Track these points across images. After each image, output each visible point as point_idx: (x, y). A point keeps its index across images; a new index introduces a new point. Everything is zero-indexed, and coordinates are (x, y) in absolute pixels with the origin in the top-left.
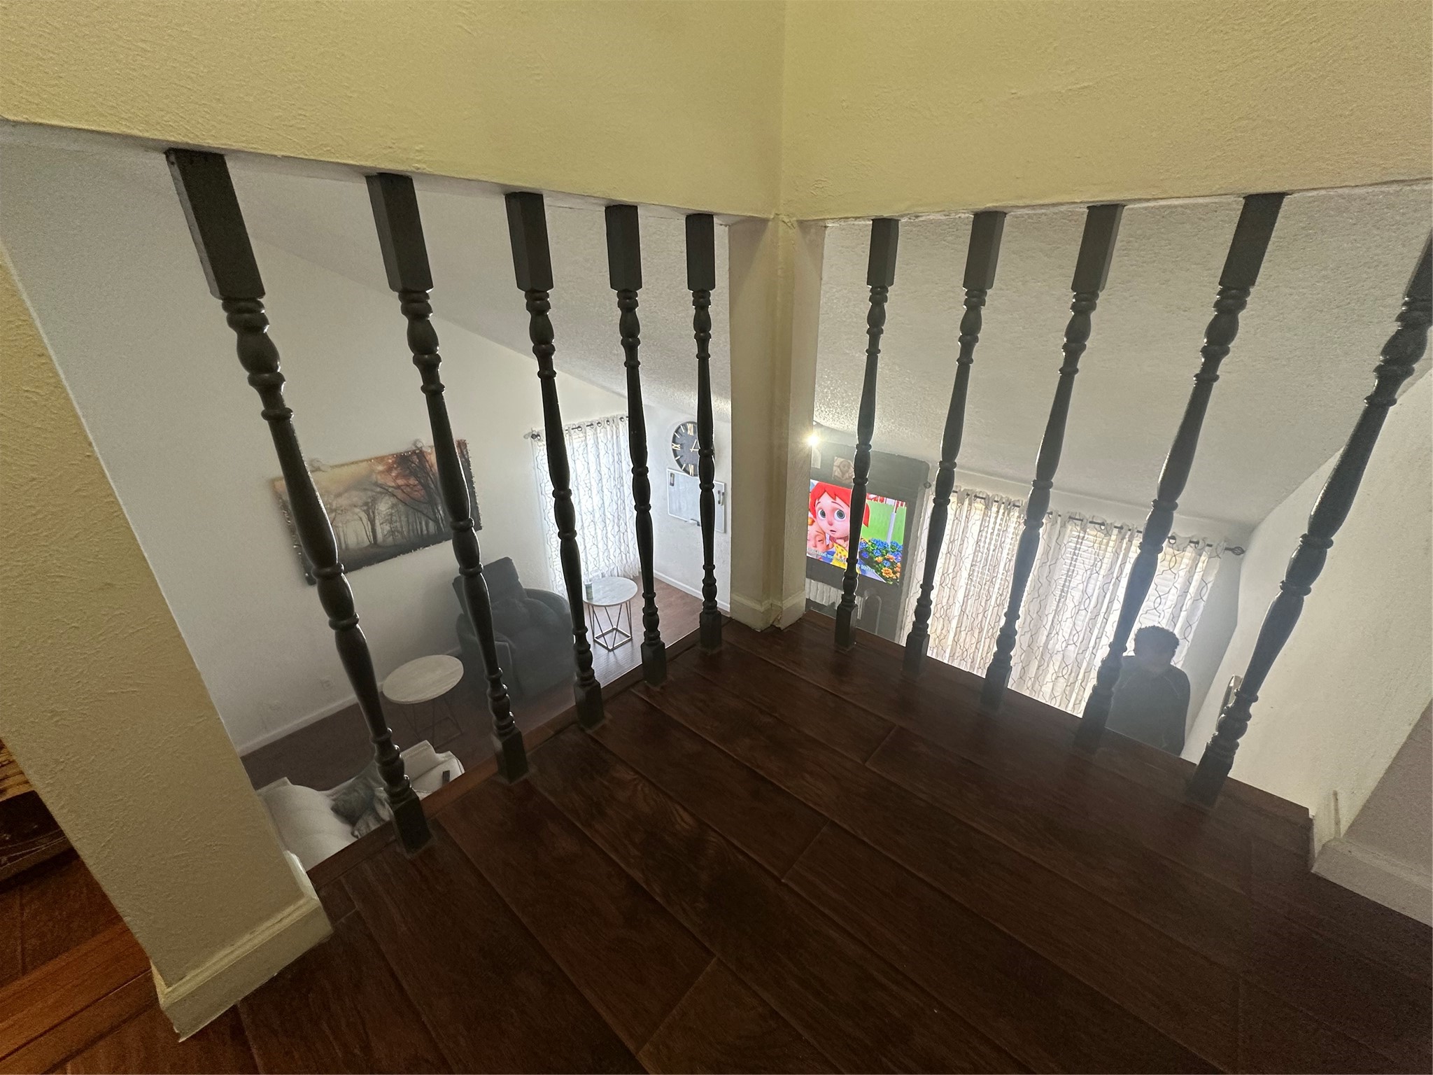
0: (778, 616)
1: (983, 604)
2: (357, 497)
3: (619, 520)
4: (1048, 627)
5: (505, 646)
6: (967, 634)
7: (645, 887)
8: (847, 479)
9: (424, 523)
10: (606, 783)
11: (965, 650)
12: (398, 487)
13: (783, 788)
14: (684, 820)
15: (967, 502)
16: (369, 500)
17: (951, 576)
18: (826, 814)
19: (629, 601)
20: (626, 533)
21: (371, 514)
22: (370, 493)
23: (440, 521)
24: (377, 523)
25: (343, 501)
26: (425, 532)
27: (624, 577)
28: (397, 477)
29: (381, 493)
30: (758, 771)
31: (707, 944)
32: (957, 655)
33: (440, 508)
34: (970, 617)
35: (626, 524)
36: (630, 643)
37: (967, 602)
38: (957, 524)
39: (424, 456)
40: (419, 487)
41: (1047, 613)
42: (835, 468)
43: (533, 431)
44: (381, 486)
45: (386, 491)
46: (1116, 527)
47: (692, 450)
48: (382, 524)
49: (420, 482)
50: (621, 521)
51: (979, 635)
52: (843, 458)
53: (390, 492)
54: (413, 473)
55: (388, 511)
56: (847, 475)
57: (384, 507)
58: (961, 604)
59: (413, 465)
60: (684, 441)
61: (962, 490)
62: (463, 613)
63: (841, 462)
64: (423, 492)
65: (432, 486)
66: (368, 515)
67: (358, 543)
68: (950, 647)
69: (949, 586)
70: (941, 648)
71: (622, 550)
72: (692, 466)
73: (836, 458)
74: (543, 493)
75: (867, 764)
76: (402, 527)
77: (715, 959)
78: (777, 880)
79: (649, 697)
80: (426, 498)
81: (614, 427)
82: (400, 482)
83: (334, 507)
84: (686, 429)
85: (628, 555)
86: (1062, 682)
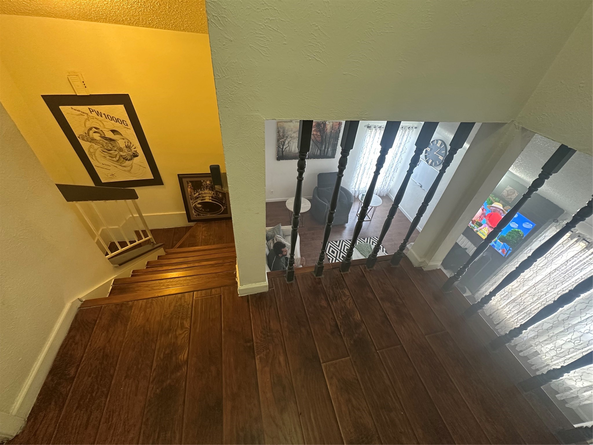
0: (425, 266)
1: (549, 289)
3: (387, 171)
4: (583, 319)
5: (326, 205)
6: (529, 296)
7: (339, 327)
8: (509, 198)
9: (317, 150)
10: (341, 292)
11: (523, 301)
13: (393, 326)
14: (358, 317)
15: (576, 239)
17: (538, 268)
18: (402, 342)
19: (376, 207)
20: (388, 177)
23: (322, 151)
26: (316, 153)
27: (379, 196)
28: (314, 131)
30: (387, 315)
31: (349, 353)
32: (518, 301)
33: (324, 146)
34: (536, 290)
35: (389, 174)
36: (369, 222)
37: (540, 283)
38: (561, 247)
39: (326, 125)
40: (320, 136)
41: (587, 312)
42: (505, 191)
43: (369, 124)
47: (435, 153)
49: (321, 135)
50: (388, 172)
51: (536, 300)
52: (512, 188)
54: (320, 131)
56: (509, 197)
58: (536, 282)
59: (321, 128)
60: (433, 148)
61: (577, 232)
62: (317, 186)
63: (510, 190)
64: (320, 139)
65: (324, 137)
67: (295, 151)
68: (516, 296)
69: (534, 271)
70: (510, 294)
71: (383, 183)
72: (431, 161)
73: (508, 186)
74: (362, 151)
75: (426, 337)
77: (349, 357)
78: (376, 350)
79: (364, 271)
80: (321, 141)
81: (404, 131)
83: (292, 136)
84: (437, 143)
85: (385, 186)
86: (571, 345)
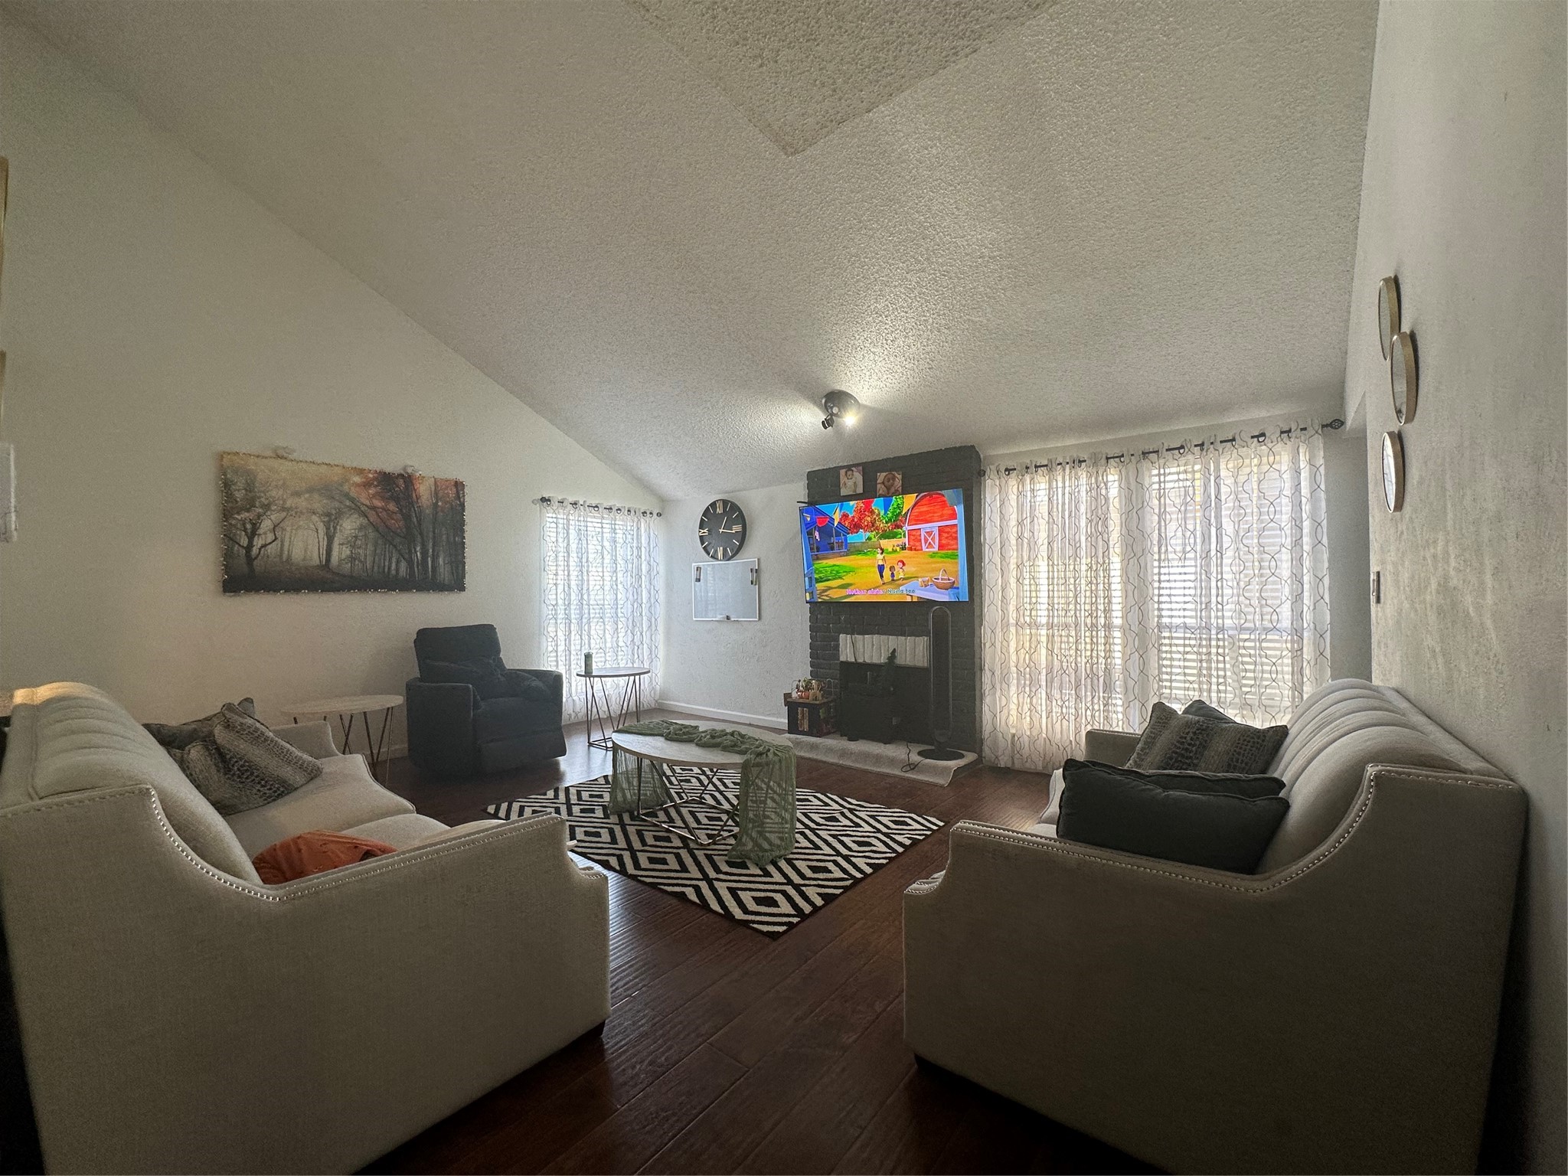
2: (319, 503)
9: (394, 560)
12: (374, 508)
16: (334, 512)
21: (332, 528)
22: (337, 504)
23: (415, 566)
24: (336, 541)
25: (302, 503)
26: (393, 572)
28: (374, 496)
29: (350, 508)
33: (418, 549)
39: (413, 485)
40: (399, 516)
44: (352, 500)
45: (356, 508)
46: (1196, 446)
47: (721, 530)
48: (342, 544)
49: (401, 511)
53: (362, 511)
54: (397, 500)
55: (353, 531)
57: (349, 525)
59: (397, 489)
65: (415, 520)
66: (328, 529)
67: (304, 560)
72: (721, 548)
76: (366, 556)
80: (404, 530)
81: (636, 518)
82: (378, 503)
83: (288, 506)
